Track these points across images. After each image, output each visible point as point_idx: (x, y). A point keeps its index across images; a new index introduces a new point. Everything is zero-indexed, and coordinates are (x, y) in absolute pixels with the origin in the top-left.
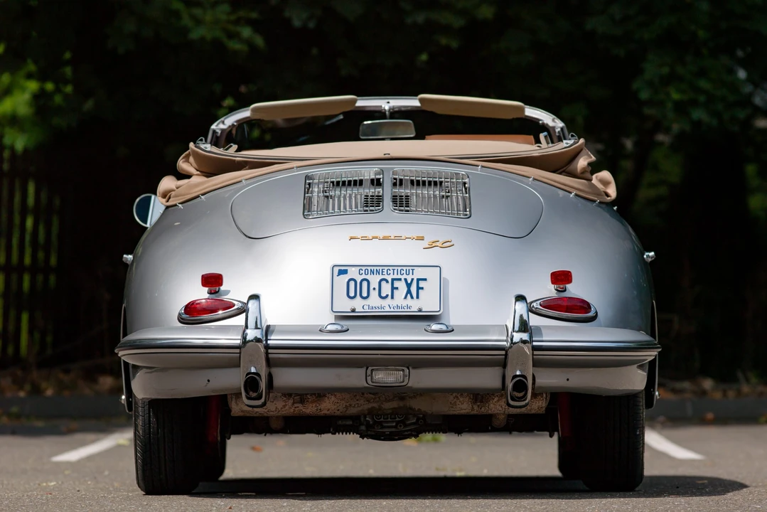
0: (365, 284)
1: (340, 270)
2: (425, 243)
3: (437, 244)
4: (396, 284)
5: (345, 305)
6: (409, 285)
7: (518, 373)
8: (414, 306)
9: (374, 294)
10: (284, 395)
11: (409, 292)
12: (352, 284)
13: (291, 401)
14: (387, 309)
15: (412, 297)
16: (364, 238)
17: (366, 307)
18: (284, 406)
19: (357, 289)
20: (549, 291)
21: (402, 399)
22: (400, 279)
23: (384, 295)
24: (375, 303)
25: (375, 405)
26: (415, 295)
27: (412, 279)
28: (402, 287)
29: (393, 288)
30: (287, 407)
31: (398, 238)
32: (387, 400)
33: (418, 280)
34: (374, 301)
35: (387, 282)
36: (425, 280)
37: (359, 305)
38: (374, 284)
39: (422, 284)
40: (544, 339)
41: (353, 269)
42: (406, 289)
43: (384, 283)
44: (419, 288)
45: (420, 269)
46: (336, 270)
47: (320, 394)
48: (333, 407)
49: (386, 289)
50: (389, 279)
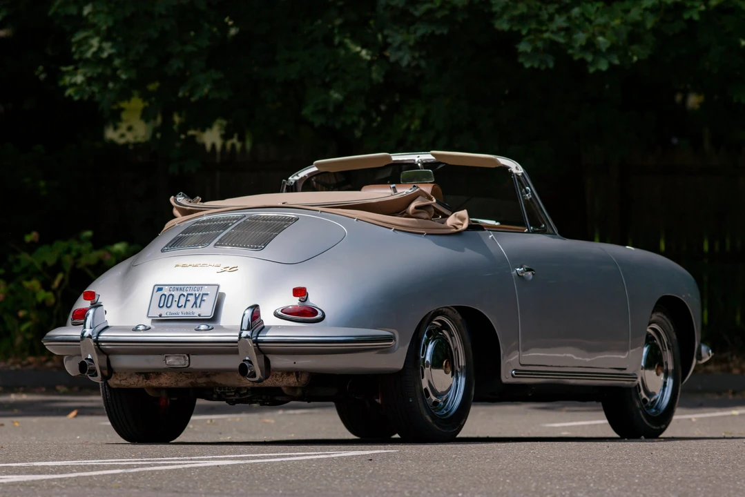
0: (171, 297)
1: (158, 288)
2: (219, 269)
3: (228, 269)
4: (190, 298)
5: (156, 312)
6: (196, 299)
7: (247, 358)
8: (196, 313)
9: (175, 304)
10: (137, 373)
11: (195, 303)
12: (163, 297)
13: (141, 378)
14: (180, 315)
15: (196, 307)
16: (184, 266)
17: (168, 313)
18: (139, 381)
19: (165, 301)
20: (295, 302)
21: (208, 376)
22: (192, 294)
23: (180, 305)
24: (174, 311)
25: (193, 380)
26: (198, 305)
27: (200, 294)
28: (192, 299)
29: (187, 300)
30: (140, 382)
31: (204, 265)
32: (199, 377)
33: (203, 294)
34: (174, 309)
35: (184, 295)
36: (207, 294)
37: (165, 312)
38: (176, 298)
39: (205, 298)
40: (267, 335)
41: (167, 287)
42: (194, 301)
43: (182, 297)
44: (202, 300)
45: (206, 287)
46: (156, 288)
47: (158, 373)
48: (168, 382)
49: (183, 300)
50: (185, 294)
